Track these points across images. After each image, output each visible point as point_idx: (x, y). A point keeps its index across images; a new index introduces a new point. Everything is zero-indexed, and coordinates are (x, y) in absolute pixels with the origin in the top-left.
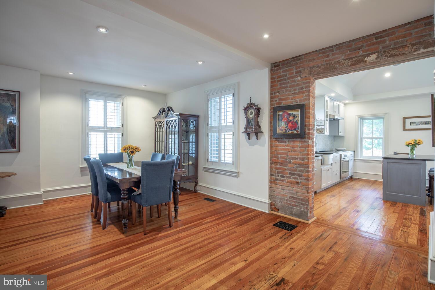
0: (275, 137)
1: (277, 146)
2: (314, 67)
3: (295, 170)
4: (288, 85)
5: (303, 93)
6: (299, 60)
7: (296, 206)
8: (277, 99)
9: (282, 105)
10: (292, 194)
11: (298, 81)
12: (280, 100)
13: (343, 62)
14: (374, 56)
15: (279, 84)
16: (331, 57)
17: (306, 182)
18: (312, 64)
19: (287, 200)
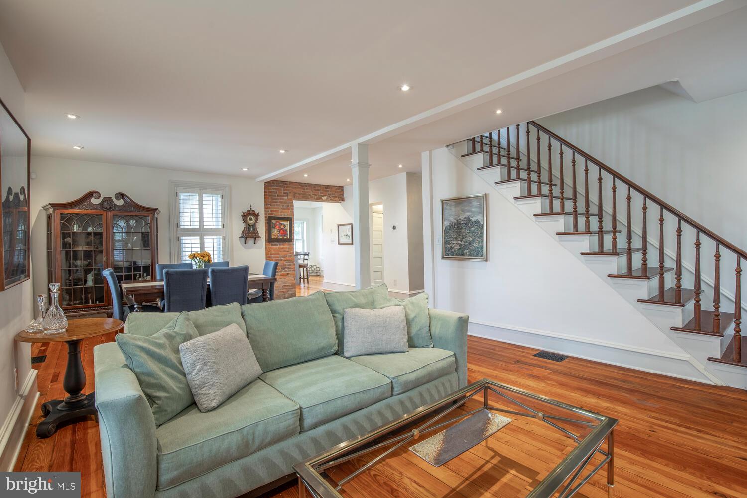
0: (270, 240)
1: (271, 248)
2: (296, 193)
3: (286, 265)
4: (278, 201)
5: (288, 209)
6: (286, 184)
7: (288, 292)
8: (269, 210)
9: (273, 215)
10: (284, 283)
11: (286, 200)
12: (272, 211)
13: (312, 196)
14: (325, 197)
15: (270, 197)
16: (305, 190)
17: (294, 272)
18: (295, 191)
19: (280, 290)
